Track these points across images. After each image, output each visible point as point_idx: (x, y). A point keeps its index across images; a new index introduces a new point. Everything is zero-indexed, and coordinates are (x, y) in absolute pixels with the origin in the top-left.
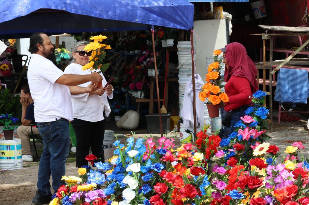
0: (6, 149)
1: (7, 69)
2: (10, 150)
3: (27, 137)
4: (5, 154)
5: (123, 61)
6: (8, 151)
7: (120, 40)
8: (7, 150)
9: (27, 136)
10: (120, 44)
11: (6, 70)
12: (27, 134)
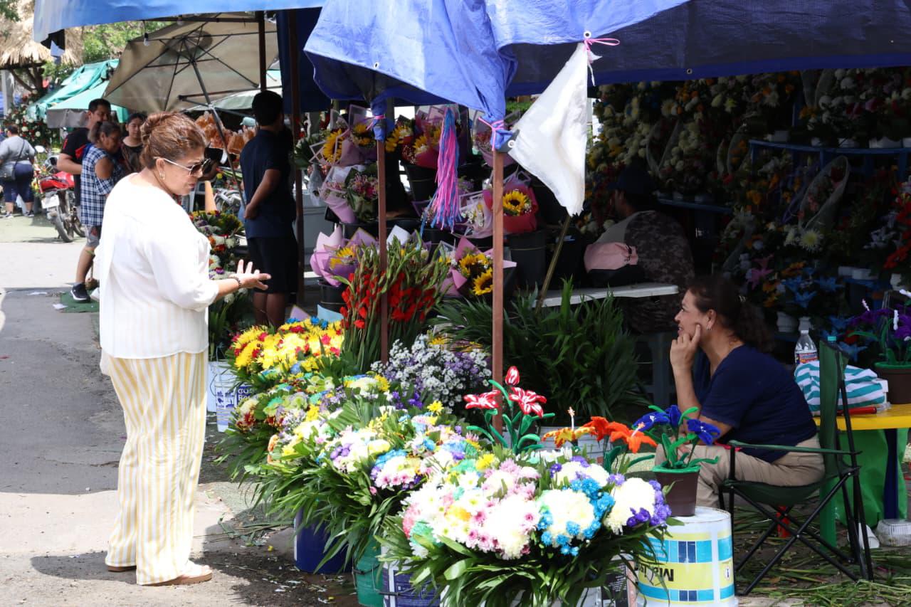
0: (678, 556)
1: (523, 210)
2: (692, 560)
3: (710, 492)
4: (671, 579)
5: (837, 176)
6: (687, 564)
7: (823, 105)
8: (682, 560)
9: (711, 486)
10: (825, 117)
11: (523, 213)
12: (712, 481)
